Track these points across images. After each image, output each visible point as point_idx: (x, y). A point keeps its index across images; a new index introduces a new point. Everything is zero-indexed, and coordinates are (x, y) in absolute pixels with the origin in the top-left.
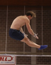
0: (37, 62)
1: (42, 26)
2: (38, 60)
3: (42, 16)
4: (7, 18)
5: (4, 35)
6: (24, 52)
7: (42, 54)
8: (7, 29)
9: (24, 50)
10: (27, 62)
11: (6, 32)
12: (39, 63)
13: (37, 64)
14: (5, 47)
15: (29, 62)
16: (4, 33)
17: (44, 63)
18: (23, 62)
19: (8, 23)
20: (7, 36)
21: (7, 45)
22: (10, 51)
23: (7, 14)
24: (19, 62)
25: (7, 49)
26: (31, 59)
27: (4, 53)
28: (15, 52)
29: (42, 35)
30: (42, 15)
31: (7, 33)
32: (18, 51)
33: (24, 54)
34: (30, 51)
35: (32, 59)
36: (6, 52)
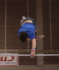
0: (44, 61)
1: (50, 16)
2: (46, 59)
3: (50, 5)
4: (6, 7)
5: (2, 28)
6: (28, 50)
7: (51, 52)
8: (6, 21)
9: (28, 47)
10: (32, 63)
12: (48, 63)
13: (45, 64)
15: (35, 62)
16: (2, 26)
17: (53, 63)
18: (27, 63)
19: (7, 13)
20: (6, 30)
22: (11, 49)
24: (22, 63)
25: (6, 47)
27: (3, 52)
28: (17, 50)
29: (51, 28)
30: (50, 3)
31: (6, 26)
32: (21, 49)
33: (28, 52)
36: (5, 50)
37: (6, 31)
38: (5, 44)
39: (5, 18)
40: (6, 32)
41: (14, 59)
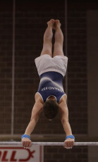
4: (14, 35)
5: (6, 85)
8: (13, 68)
11: (11, 77)
14: (11, 120)
19: (16, 49)
20: (15, 88)
21: (15, 116)
23: (14, 23)
25: (15, 128)
26: (86, 157)
28: (41, 136)
31: (13, 79)
34: (86, 132)
35: (90, 154)
36: (12, 135)
37: (15, 92)
38: (12, 121)
39: (11, 59)
40: (15, 94)
41: (33, 157)
